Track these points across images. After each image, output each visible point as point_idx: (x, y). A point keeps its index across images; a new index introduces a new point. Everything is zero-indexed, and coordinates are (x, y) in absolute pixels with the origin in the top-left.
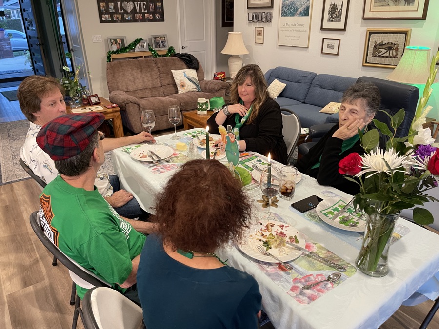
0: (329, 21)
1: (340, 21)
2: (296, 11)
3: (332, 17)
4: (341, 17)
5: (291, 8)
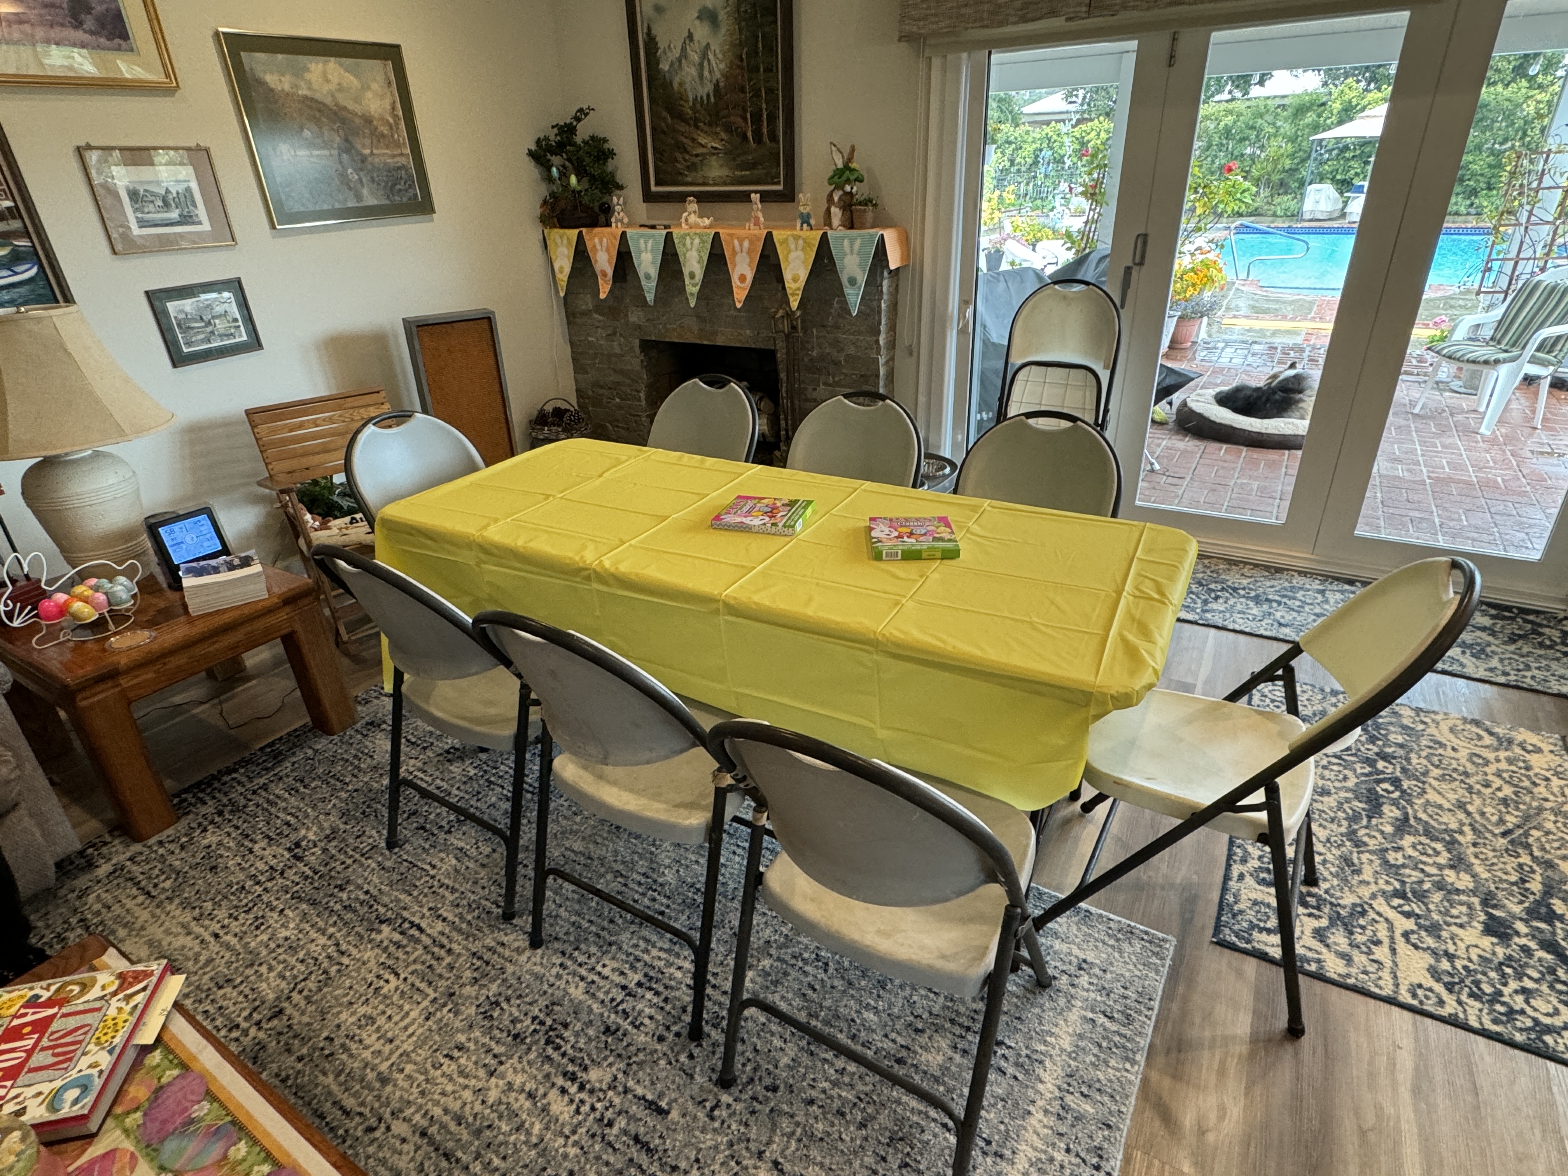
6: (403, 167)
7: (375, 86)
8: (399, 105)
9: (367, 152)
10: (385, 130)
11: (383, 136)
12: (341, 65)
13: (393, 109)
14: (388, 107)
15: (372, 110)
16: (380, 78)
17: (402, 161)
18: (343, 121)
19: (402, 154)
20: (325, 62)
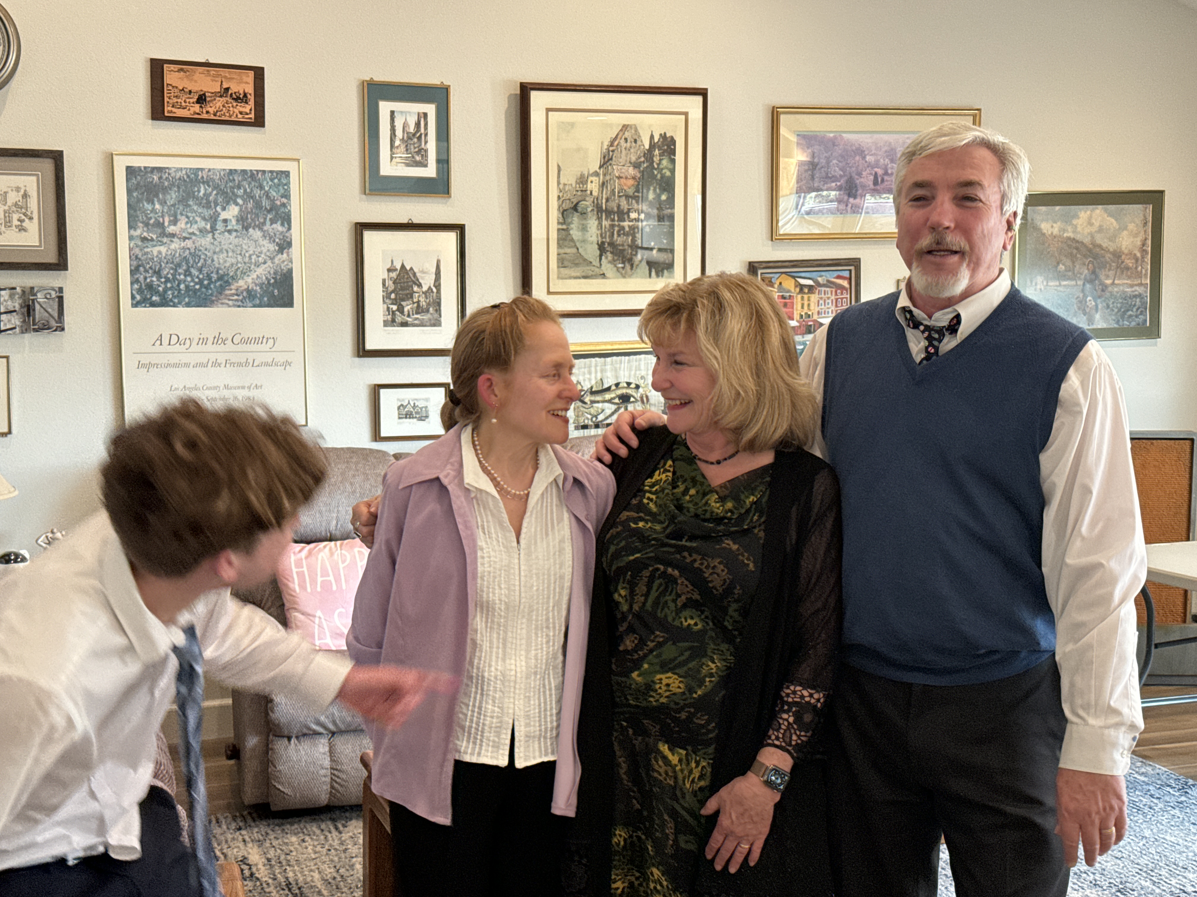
0: (391, 322)
1: (437, 323)
2: (222, 288)
3: (401, 310)
4: (438, 311)
5: (187, 273)
6: (1140, 295)
7: (1131, 226)
8: (1149, 242)
9: (1109, 282)
10: (1130, 263)
11: (1128, 268)
12: (1106, 210)
13: (1143, 245)
14: (1139, 243)
15: (1123, 247)
16: (1139, 220)
17: (1140, 290)
18: (1096, 257)
19: (1141, 284)
20: (1093, 210)
